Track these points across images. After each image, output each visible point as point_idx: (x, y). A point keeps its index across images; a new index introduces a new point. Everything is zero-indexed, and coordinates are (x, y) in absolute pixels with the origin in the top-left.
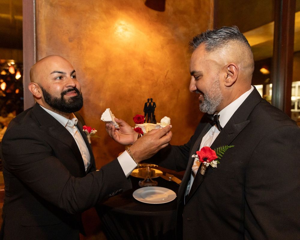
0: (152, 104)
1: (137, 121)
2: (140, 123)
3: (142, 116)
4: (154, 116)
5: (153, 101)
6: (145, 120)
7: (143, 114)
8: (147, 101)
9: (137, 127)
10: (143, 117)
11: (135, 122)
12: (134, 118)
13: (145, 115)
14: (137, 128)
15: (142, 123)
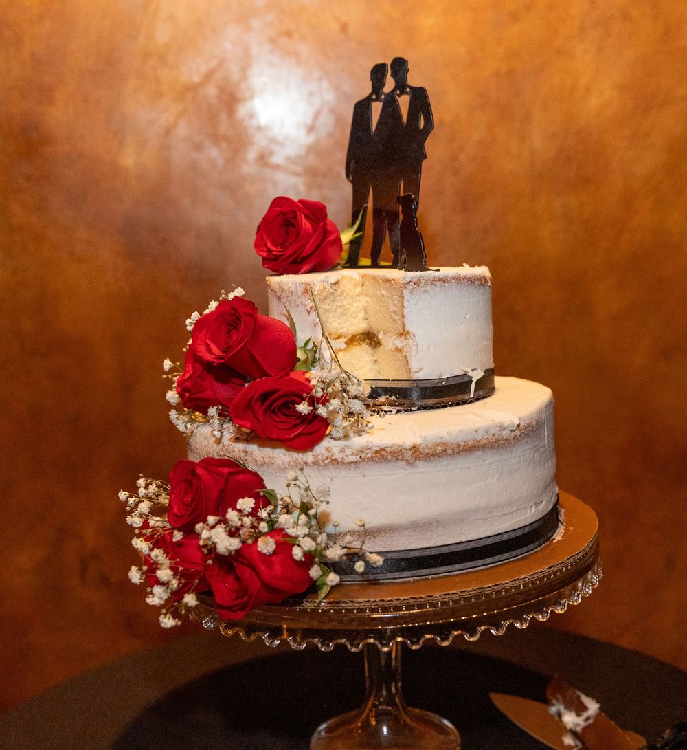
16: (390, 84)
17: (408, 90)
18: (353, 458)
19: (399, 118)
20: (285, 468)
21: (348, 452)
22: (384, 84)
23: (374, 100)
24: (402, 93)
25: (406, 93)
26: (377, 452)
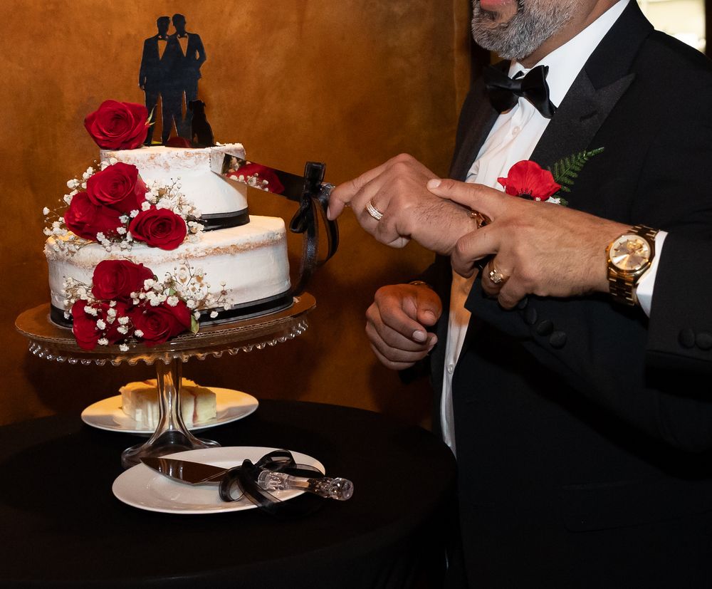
0: (184, 43)
1: (111, 135)
2: (127, 145)
3: (133, 107)
4: (198, 108)
5: (187, 28)
6: (150, 130)
7: (137, 96)
8: (155, 32)
9: (113, 161)
10: (140, 113)
11: (96, 139)
12: (88, 122)
13: (151, 102)
14: (110, 167)
15: (138, 147)
16: (172, 30)
17: (186, 34)
18: (203, 254)
19: (181, 52)
20: (159, 264)
21: (199, 250)
22: (167, 29)
23: (160, 39)
24: (182, 36)
25: (186, 37)
26: (215, 249)
